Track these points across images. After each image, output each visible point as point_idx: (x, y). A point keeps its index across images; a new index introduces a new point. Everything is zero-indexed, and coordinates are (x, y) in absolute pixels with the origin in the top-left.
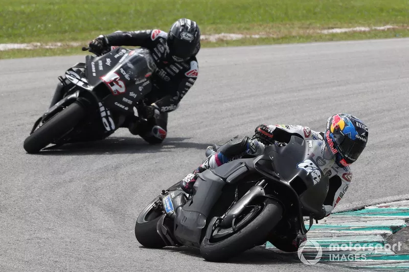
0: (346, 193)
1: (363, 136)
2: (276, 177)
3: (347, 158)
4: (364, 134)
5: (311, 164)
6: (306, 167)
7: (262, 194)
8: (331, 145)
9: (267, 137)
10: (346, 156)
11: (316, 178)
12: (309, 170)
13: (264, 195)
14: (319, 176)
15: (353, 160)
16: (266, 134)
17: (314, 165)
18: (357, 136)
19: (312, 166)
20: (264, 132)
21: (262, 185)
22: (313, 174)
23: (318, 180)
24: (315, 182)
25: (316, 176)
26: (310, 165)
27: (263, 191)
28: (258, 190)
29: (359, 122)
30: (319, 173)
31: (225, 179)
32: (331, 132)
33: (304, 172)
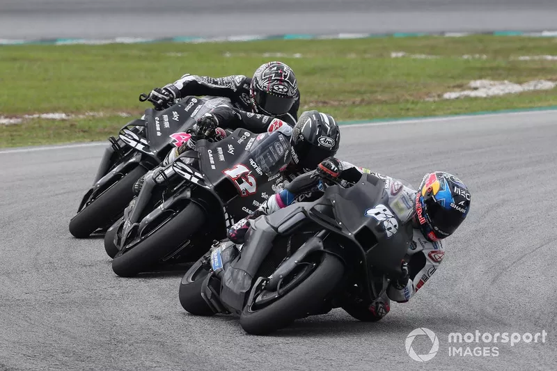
0: (432, 277)
1: (460, 206)
2: (338, 227)
3: (437, 231)
4: (462, 203)
5: (385, 210)
6: (377, 214)
7: (320, 247)
8: (420, 212)
9: (330, 176)
10: (436, 228)
11: (390, 228)
12: (380, 218)
13: (322, 248)
14: (395, 226)
15: (446, 234)
16: (329, 172)
17: (388, 212)
18: (453, 205)
19: (386, 212)
20: (325, 169)
21: (322, 238)
22: (386, 224)
23: (394, 230)
24: (389, 234)
25: (390, 225)
26: (383, 212)
27: (321, 244)
28: (315, 242)
29: (458, 187)
30: (394, 221)
31: (276, 229)
32: (421, 195)
33: (374, 220)
